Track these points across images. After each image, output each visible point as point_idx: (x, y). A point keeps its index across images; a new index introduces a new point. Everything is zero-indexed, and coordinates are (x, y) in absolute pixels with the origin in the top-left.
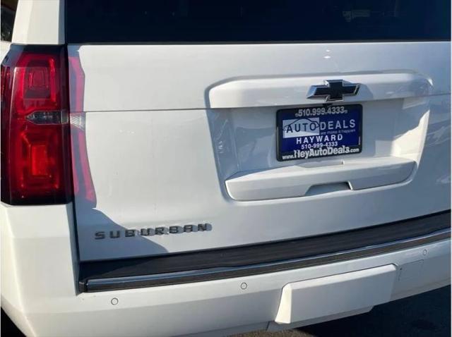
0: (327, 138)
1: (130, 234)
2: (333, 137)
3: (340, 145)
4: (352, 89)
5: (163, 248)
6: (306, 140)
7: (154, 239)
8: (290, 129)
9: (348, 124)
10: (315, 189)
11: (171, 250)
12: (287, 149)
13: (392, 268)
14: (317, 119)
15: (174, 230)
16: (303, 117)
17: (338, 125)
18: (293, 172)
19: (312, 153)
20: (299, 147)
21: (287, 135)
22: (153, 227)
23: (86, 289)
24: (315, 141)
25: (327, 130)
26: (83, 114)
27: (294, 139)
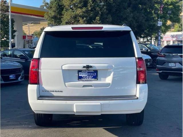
0: (89, 77)
1: (48, 91)
2: (91, 76)
3: (92, 78)
4: (91, 67)
5: (53, 95)
6: (84, 77)
7: (52, 93)
8: (80, 74)
9: (94, 74)
10: (84, 86)
11: (55, 95)
12: (80, 78)
13: (100, 104)
14: (87, 73)
15: (56, 91)
16: (84, 72)
17: (92, 74)
18: (81, 82)
19: (86, 79)
20: (83, 78)
21: (80, 75)
22: (52, 90)
23: (39, 99)
24: (86, 77)
25: (89, 75)
26: (41, 69)
27: (82, 76)
